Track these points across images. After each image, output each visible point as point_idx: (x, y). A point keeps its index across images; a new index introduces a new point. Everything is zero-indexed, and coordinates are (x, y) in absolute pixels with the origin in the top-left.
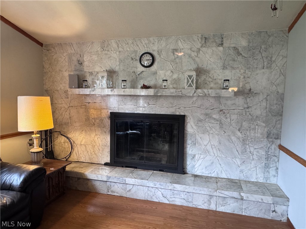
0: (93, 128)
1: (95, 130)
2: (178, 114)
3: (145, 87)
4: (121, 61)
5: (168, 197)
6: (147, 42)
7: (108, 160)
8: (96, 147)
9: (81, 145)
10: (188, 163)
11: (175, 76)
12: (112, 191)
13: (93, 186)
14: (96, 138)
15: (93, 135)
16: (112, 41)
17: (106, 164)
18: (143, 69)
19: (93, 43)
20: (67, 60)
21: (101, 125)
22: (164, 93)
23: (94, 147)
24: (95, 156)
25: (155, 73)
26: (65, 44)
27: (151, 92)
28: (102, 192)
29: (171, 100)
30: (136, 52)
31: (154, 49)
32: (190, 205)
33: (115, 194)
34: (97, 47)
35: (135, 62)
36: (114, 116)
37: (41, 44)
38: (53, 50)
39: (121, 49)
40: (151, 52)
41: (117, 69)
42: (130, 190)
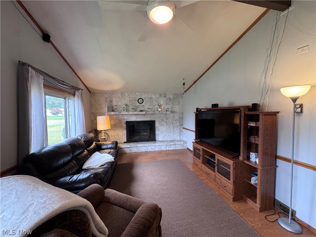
1: (114, 130)
2: (152, 120)
3: (141, 111)
4: (130, 101)
5: (153, 148)
6: (140, 94)
7: (125, 140)
8: (119, 136)
9: (112, 136)
10: (157, 137)
11: (151, 107)
13: (123, 150)
14: (119, 132)
15: (118, 131)
16: (126, 93)
17: (125, 142)
18: (139, 104)
19: (117, 93)
20: (104, 100)
21: (121, 127)
22: (149, 113)
23: (118, 136)
24: (119, 140)
25: (144, 106)
26: (103, 93)
27: (144, 113)
28: (128, 152)
29: (150, 115)
30: (136, 98)
31: (143, 97)
32: (161, 150)
33: (133, 152)
34: (119, 95)
35: (136, 102)
36: (128, 123)
37: (90, 92)
38: (96, 95)
39: (130, 96)
40: (142, 98)
41: (128, 104)
42: (139, 149)
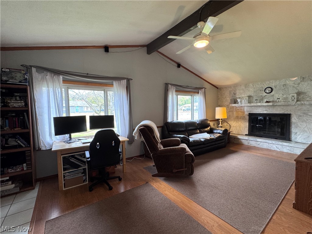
0: (240, 120)
2: (286, 113)
3: (267, 102)
4: (254, 92)
5: (280, 148)
6: (268, 82)
7: (247, 133)
8: (241, 128)
9: (234, 127)
10: (292, 136)
11: (285, 96)
12: (250, 144)
13: (241, 141)
14: (241, 124)
15: (240, 123)
16: (251, 84)
17: (246, 135)
18: (266, 94)
19: (241, 85)
20: (229, 93)
21: (243, 118)
22: (278, 104)
23: (240, 127)
24: (240, 131)
25: (273, 96)
26: (228, 87)
27: (271, 104)
28: (245, 144)
29: (282, 107)
30: (262, 87)
31: (272, 85)
32: (292, 153)
33: (252, 145)
34: (243, 87)
35: (262, 92)
36: (251, 115)
37: (218, 88)
38: (222, 90)
39: (255, 87)
40: (271, 87)
41: (252, 95)
42: (259, 144)
